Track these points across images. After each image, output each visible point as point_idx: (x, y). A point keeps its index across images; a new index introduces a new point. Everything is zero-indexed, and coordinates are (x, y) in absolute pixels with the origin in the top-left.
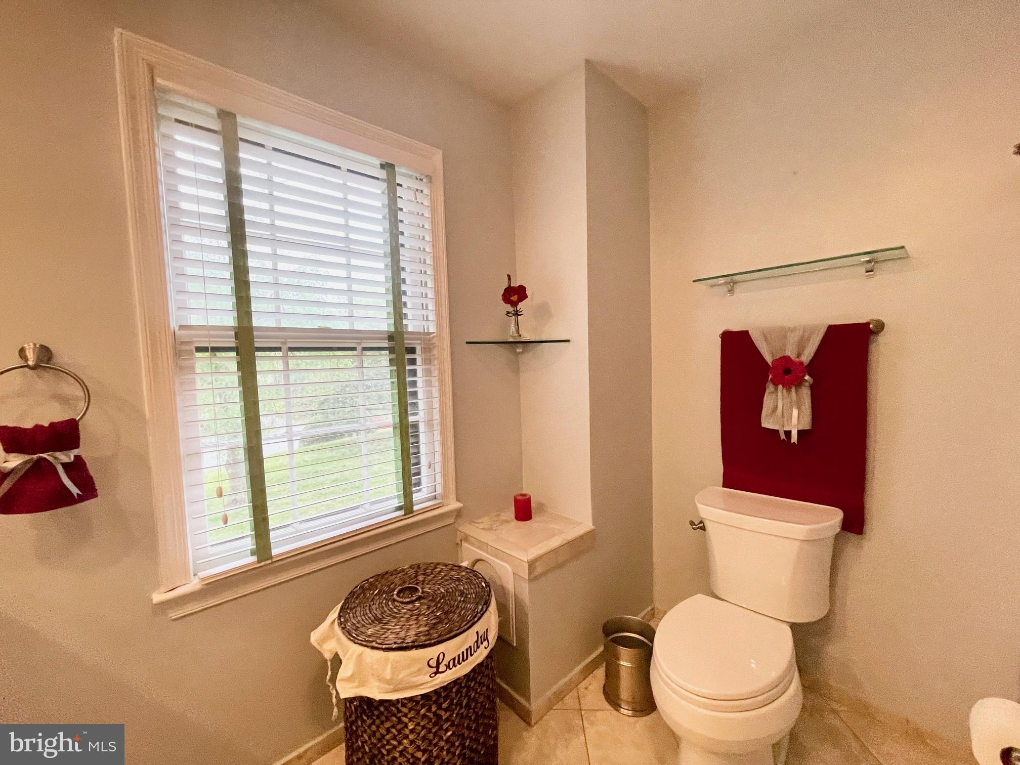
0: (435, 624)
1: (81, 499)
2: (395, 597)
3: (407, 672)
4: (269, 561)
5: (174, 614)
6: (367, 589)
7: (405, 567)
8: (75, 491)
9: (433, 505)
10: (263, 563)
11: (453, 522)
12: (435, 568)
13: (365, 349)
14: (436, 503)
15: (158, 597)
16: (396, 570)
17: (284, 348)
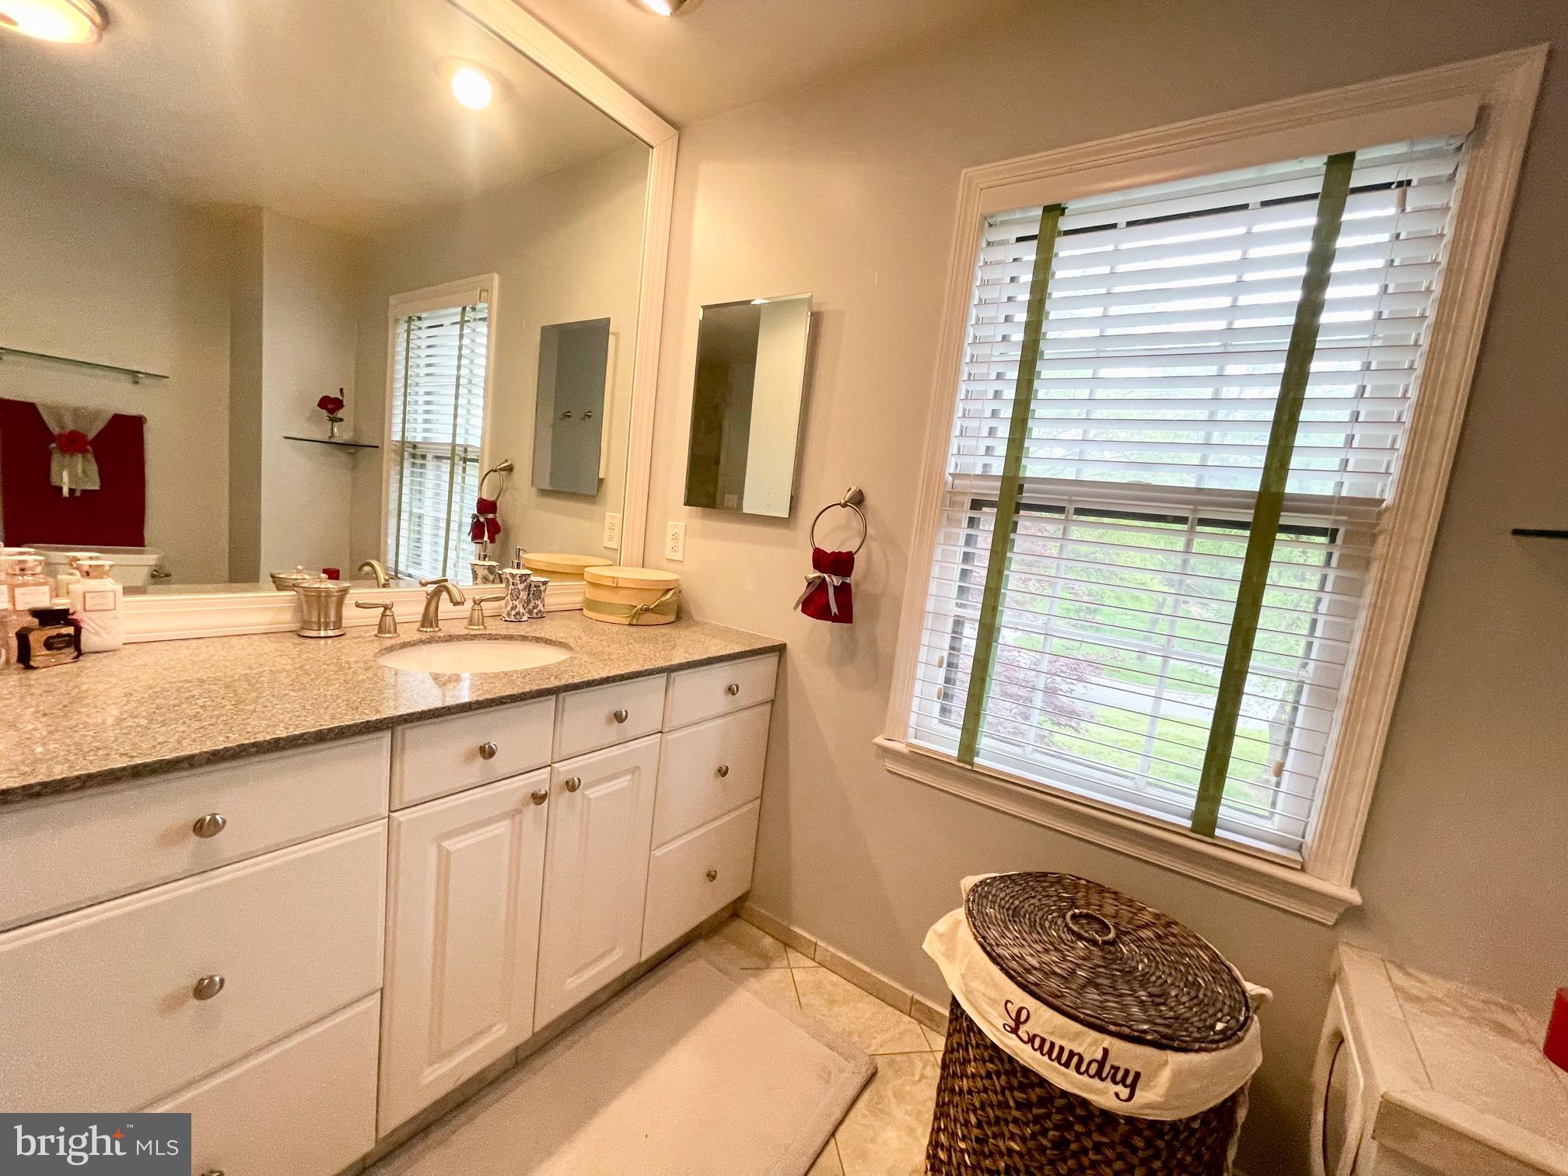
0: (1054, 973)
1: (835, 619)
2: (1070, 914)
3: (982, 988)
4: (969, 767)
5: (891, 766)
6: (1063, 886)
7: (1150, 909)
8: (834, 609)
9: (1276, 856)
10: (962, 765)
11: (1330, 923)
12: (1192, 946)
13: (1203, 522)
14: (1293, 858)
15: (880, 740)
16: (1131, 900)
17: (1071, 508)
